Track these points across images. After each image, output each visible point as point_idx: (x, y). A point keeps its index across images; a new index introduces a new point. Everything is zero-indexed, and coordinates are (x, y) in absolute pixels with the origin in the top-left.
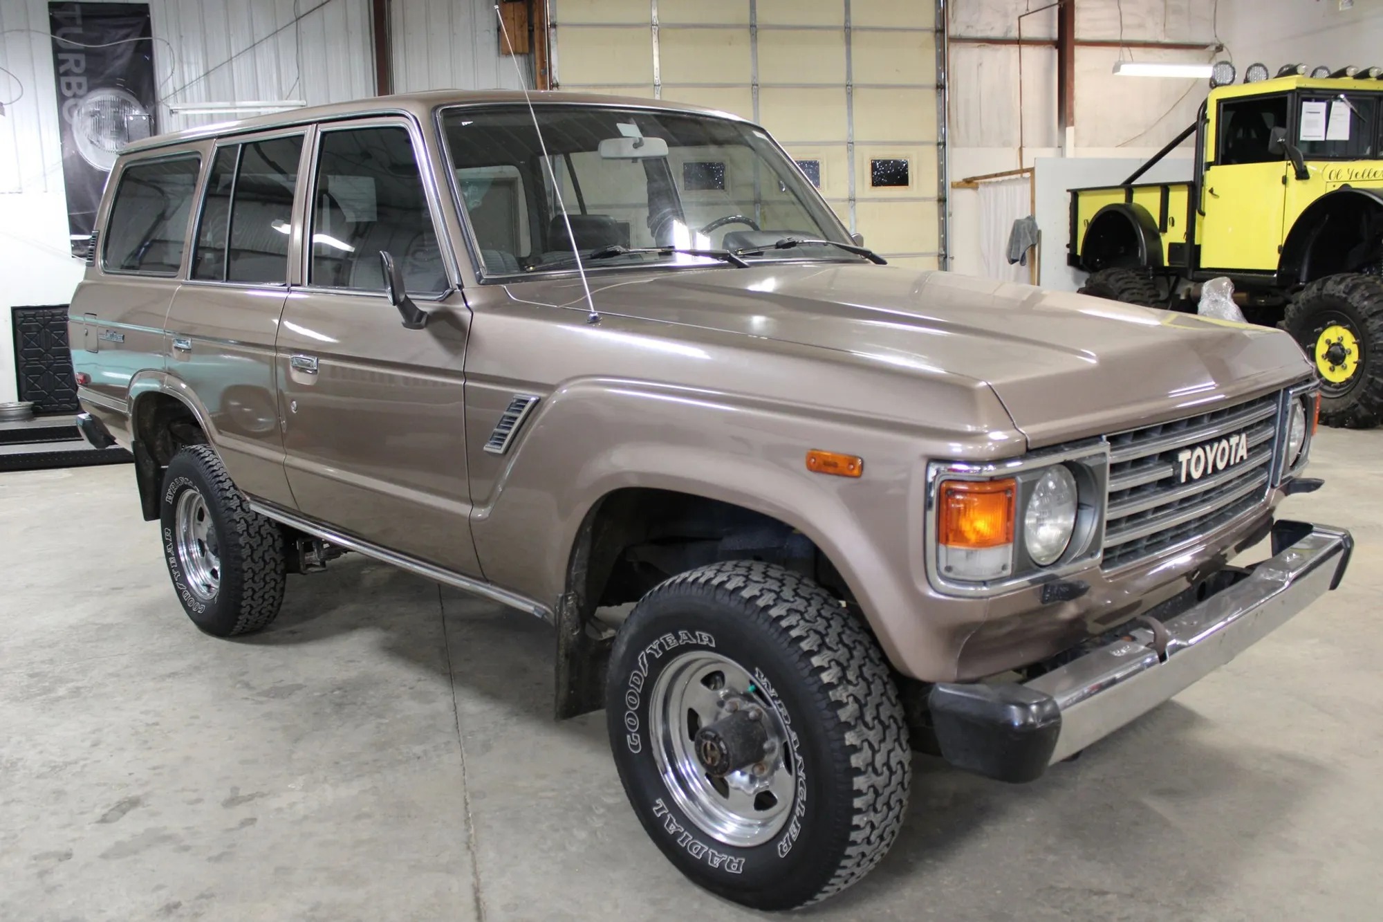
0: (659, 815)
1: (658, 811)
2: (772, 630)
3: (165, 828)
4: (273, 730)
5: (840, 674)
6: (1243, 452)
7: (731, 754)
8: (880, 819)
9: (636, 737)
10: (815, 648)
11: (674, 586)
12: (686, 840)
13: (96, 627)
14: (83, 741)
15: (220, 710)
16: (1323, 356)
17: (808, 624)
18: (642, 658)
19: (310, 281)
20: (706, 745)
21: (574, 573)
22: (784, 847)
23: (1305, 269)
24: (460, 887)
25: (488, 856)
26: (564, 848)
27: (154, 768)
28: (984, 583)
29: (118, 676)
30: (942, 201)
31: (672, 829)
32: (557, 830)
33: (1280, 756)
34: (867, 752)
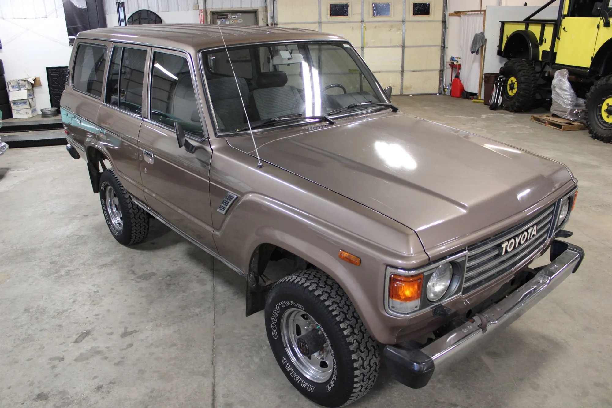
0: (284, 363)
1: (284, 361)
2: (325, 311)
3: (99, 347)
4: (142, 297)
5: (351, 331)
6: (534, 233)
7: (310, 350)
8: (365, 384)
9: (275, 333)
10: (342, 320)
11: (289, 282)
12: (294, 374)
13: (77, 237)
14: (70, 299)
15: (122, 285)
16: (605, 111)
17: (340, 309)
18: (277, 306)
19: (150, 117)
20: (300, 344)
21: (252, 266)
22: (329, 388)
23: (602, 69)
24: (207, 382)
25: (220, 369)
26: (249, 367)
27: (96, 315)
28: (408, 314)
29: (84, 265)
30: (444, 22)
31: (288, 369)
32: (247, 357)
33: (543, 337)
34: (361, 361)
